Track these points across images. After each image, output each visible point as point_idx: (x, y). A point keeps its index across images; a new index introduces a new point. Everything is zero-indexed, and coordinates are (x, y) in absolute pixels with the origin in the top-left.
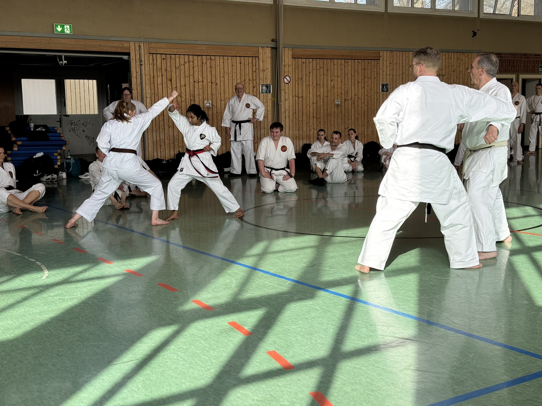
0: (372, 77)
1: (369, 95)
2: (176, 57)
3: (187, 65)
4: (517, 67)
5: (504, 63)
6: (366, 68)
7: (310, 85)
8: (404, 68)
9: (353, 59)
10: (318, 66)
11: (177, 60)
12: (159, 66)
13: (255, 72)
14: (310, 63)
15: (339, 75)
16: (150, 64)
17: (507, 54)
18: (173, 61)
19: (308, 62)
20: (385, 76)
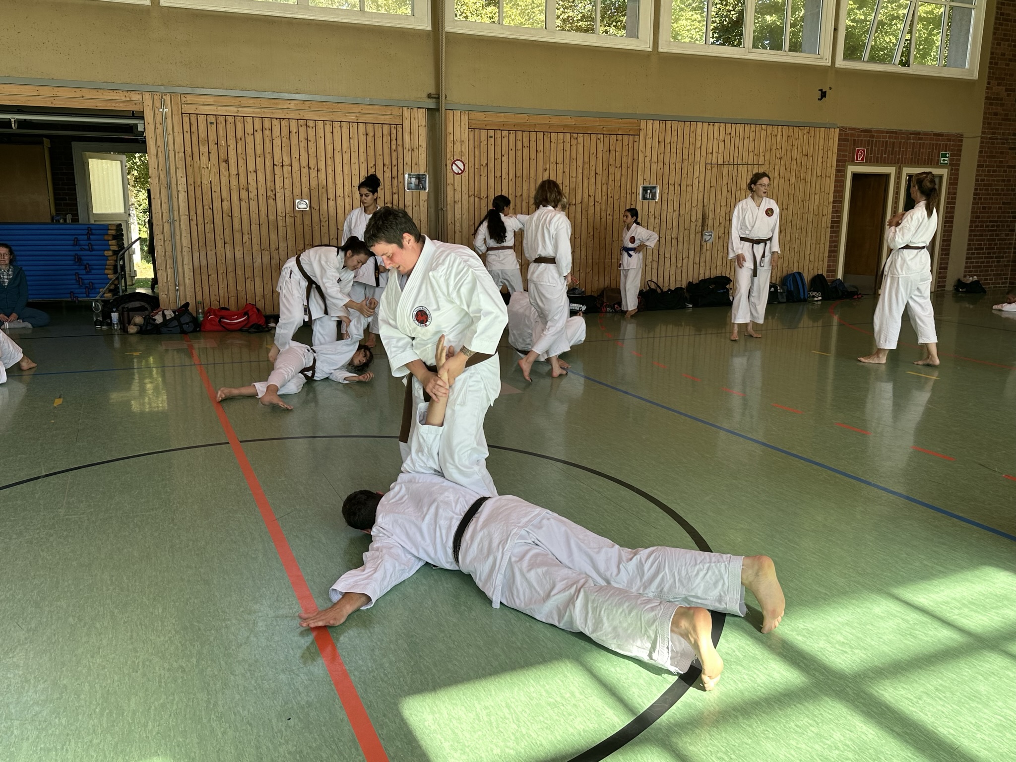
0: (623, 165)
1: (617, 197)
2: (237, 121)
3: (259, 135)
4: (899, 155)
5: (875, 146)
6: (612, 148)
7: (503, 177)
8: (686, 152)
9: (587, 132)
10: (519, 144)
11: (240, 126)
12: (203, 135)
13: (396, 150)
14: (502, 137)
15: (560, 160)
16: (185, 133)
17: (882, 132)
18: (230, 128)
19: (499, 135)
20: (648, 164)
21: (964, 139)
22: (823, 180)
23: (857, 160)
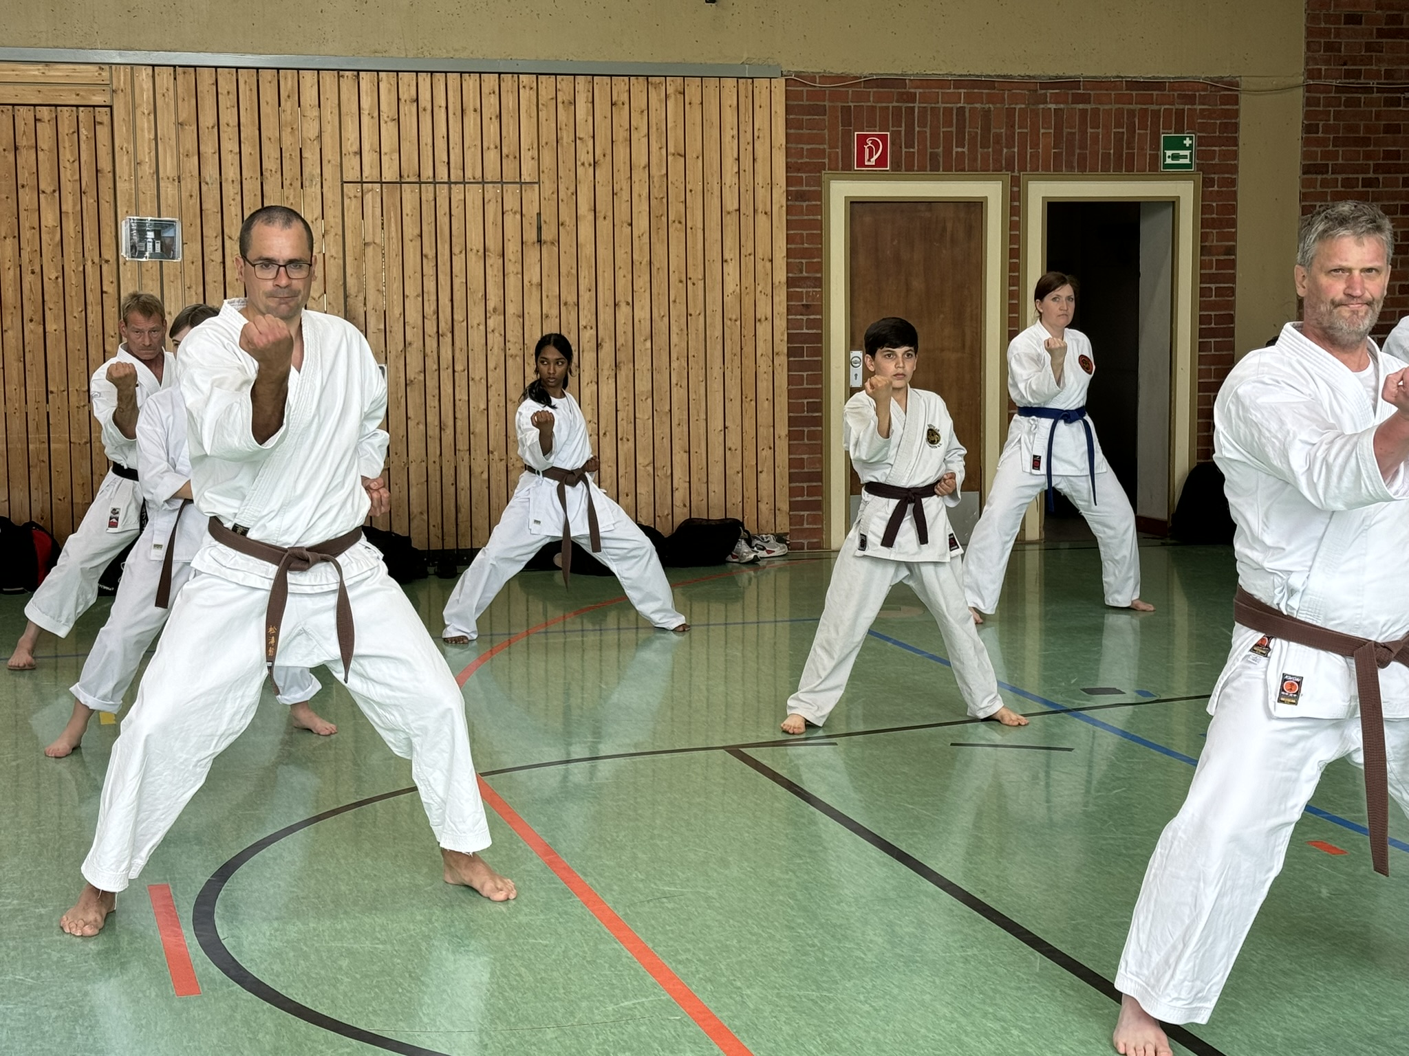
0: (68, 187)
1: (51, 273)
4: (1010, 145)
5: (923, 124)
6: (23, 142)
8: (270, 152)
17: (941, 83)
20: (148, 186)
21: (1243, 98)
22: (747, 222)
23: (861, 163)
